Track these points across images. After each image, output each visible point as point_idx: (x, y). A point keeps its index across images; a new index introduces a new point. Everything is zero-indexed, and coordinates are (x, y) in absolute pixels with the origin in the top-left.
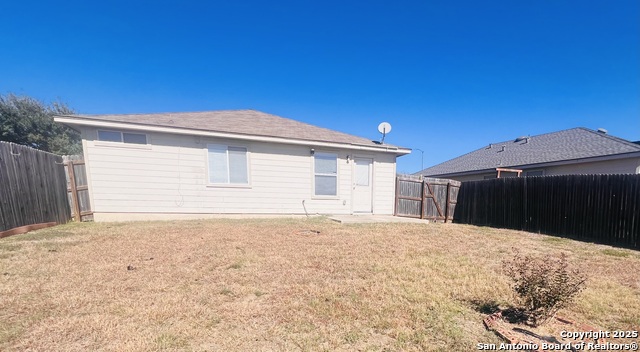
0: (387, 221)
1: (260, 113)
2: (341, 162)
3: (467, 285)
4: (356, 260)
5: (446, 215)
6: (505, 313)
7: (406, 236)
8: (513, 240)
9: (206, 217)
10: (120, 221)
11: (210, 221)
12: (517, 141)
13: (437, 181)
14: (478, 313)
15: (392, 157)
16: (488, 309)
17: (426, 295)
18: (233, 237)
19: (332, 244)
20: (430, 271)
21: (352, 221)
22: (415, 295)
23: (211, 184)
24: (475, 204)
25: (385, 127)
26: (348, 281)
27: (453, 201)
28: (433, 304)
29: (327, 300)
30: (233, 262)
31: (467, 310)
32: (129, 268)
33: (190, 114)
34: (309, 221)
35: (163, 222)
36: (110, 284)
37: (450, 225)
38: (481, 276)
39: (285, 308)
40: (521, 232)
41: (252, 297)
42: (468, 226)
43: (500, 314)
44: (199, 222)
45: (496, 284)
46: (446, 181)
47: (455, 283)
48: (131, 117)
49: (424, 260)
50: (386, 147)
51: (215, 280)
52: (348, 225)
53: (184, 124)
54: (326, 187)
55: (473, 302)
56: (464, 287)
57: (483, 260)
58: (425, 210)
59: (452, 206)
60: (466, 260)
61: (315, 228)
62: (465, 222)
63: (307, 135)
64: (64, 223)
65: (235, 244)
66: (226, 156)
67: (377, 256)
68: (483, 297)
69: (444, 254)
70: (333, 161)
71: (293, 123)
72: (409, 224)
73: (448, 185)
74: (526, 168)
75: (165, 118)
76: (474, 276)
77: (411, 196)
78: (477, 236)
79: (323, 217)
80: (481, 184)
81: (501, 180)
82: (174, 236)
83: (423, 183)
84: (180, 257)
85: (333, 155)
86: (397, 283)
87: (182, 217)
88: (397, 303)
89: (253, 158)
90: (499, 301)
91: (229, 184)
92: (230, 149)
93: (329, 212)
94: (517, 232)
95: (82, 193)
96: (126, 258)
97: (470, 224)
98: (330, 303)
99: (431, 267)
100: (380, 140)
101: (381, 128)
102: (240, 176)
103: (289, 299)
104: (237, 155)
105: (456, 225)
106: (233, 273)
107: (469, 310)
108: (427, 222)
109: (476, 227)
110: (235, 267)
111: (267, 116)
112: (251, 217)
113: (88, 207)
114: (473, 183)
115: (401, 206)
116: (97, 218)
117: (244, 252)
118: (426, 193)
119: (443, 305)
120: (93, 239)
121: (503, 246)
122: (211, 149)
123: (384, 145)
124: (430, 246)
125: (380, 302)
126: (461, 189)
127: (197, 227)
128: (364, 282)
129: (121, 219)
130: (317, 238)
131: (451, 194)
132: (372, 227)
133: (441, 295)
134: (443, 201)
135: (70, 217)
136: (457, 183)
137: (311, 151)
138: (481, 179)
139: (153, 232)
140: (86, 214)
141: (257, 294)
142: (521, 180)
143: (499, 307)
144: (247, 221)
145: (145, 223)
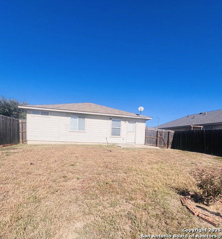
0: (141, 147)
1: (92, 104)
2: (122, 123)
3: (174, 180)
4: (124, 164)
5: (168, 145)
6: (192, 196)
7: (148, 154)
8: (199, 158)
9: (68, 143)
10: (36, 144)
11: (69, 145)
12: (201, 114)
13: (164, 130)
14: (178, 195)
15: (144, 120)
16: (184, 193)
17: (154, 184)
18: (76, 152)
19: (115, 157)
20: (157, 171)
21: (126, 147)
22: (148, 183)
23: (70, 131)
24: (181, 141)
25: (141, 109)
26: (118, 174)
27: (171, 139)
28: (156, 189)
29: (107, 183)
30: (72, 163)
31: (173, 193)
32: (31, 164)
33: (66, 104)
34: (108, 146)
35: (52, 145)
36: (21, 171)
37: (169, 150)
38: (182, 175)
39: (87, 186)
40: (203, 154)
41: (75, 180)
42: (178, 150)
43: (189, 197)
44: (65, 145)
45: (189, 180)
46: (168, 131)
47: (168, 178)
48: (44, 106)
49: (155, 166)
50: (141, 117)
51: (62, 171)
52: (124, 149)
53: (62, 108)
54: (116, 132)
55: (176, 189)
56: (173, 181)
57: (183, 167)
58: (158, 142)
59: (171, 141)
60: (175, 167)
61: (109, 149)
62: (176, 149)
63: (109, 112)
64: (16, 144)
65: (75, 155)
66: (77, 120)
67: (134, 163)
68: (182, 186)
69: (165, 164)
70: (119, 122)
71: (104, 107)
72: (150, 149)
73: (169, 132)
74: (205, 126)
75: (56, 106)
76: (178, 175)
77: (152, 137)
78: (181, 155)
79: (114, 144)
80: (184, 132)
81: (193, 131)
82: (53, 151)
83: (157, 132)
84: (52, 160)
85: (120, 120)
86: (140, 177)
87: (59, 143)
88: (139, 187)
89: (88, 121)
90: (190, 189)
91: (78, 131)
92: (79, 117)
93: (116, 143)
94: (201, 154)
95: (24, 133)
96: (32, 159)
97: (179, 149)
98: (108, 185)
99: (158, 170)
100: (139, 114)
101: (139, 109)
102: (82, 128)
103: (90, 182)
104: (82, 120)
105: (172, 150)
106: (71, 168)
107: (174, 193)
108: (158, 148)
109: (181, 151)
110: (72, 165)
111: (94, 105)
112: (85, 144)
113: (26, 138)
114: (180, 132)
115: (148, 141)
116: (29, 143)
117: (78, 159)
118: (159, 135)
119: (161, 190)
120: (24, 151)
121: (194, 161)
122: (72, 117)
123: (141, 116)
124: (159, 159)
125: (131, 186)
126: (175, 134)
127: (64, 147)
128: (126, 175)
129: (37, 143)
130: (110, 154)
131: (170, 136)
132: (134, 150)
133: (160, 184)
134: (167, 139)
135: (19, 142)
136: (173, 132)
137: (110, 118)
138: (184, 130)
139: (46, 149)
140: (25, 141)
141: (78, 179)
142: (203, 131)
143: (190, 193)
144: (83, 145)
145: (45, 145)
